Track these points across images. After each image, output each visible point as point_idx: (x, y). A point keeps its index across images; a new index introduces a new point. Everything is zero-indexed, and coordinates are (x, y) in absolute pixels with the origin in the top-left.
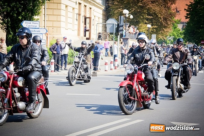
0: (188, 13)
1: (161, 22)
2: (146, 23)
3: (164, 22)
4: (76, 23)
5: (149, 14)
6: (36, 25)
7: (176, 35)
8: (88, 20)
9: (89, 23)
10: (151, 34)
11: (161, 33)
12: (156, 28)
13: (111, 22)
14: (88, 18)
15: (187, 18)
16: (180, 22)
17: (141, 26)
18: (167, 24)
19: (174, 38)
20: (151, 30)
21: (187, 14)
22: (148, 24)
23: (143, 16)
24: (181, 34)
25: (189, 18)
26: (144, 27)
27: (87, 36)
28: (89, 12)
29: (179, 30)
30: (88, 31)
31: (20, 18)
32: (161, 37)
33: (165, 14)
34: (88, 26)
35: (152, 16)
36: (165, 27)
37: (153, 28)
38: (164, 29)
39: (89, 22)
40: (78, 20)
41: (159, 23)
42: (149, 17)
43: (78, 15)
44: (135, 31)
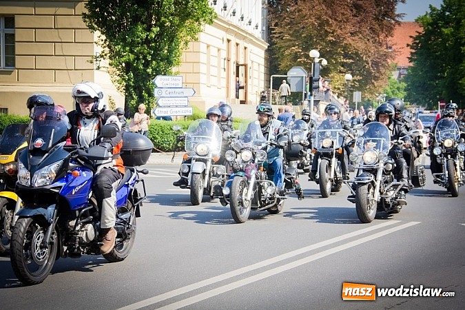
0: (414, 51)
1: (369, 69)
2: (341, 72)
3: (374, 70)
4: (224, 74)
5: (346, 56)
6: (177, 82)
7: (389, 90)
8: (242, 69)
9: (244, 75)
10: (352, 91)
11: (369, 88)
12: (359, 81)
13: (295, 73)
14: (242, 65)
15: (411, 60)
16: (396, 68)
17: (333, 77)
18: (379, 71)
19: (386, 97)
20: (350, 84)
21: (412, 53)
22: (345, 73)
23: (335, 59)
24: (398, 90)
25: (415, 60)
26: (338, 78)
27: (242, 97)
28: (243, 56)
29: (395, 83)
30: (242, 88)
31: (150, 71)
32: (369, 97)
33: (374, 54)
34: (241, 79)
35: (352, 58)
36: (376, 78)
37: (354, 80)
38: (373, 81)
39: (244, 73)
40: (227, 70)
41: (364, 70)
42: (348, 60)
43: (226, 61)
44: (326, 86)
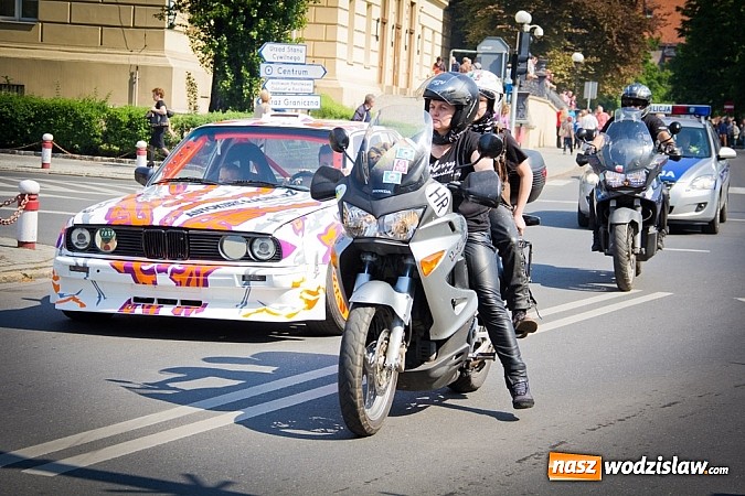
0: (687, 18)
1: (612, 46)
2: (566, 49)
3: (620, 47)
4: (375, 45)
5: (576, 23)
6: (297, 54)
10: (583, 81)
11: (612, 77)
12: (594, 65)
13: (490, 48)
15: (682, 32)
16: (658, 45)
17: (553, 57)
18: (628, 50)
20: (580, 68)
21: (684, 22)
22: (573, 51)
23: (558, 28)
24: (660, 83)
26: (562, 59)
29: (655, 70)
31: (254, 34)
32: (610, 91)
33: (623, 22)
35: (585, 27)
36: (624, 62)
37: (587, 63)
38: (618, 66)
40: (380, 37)
41: (604, 48)
42: (578, 30)
43: (380, 24)
